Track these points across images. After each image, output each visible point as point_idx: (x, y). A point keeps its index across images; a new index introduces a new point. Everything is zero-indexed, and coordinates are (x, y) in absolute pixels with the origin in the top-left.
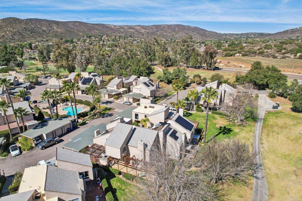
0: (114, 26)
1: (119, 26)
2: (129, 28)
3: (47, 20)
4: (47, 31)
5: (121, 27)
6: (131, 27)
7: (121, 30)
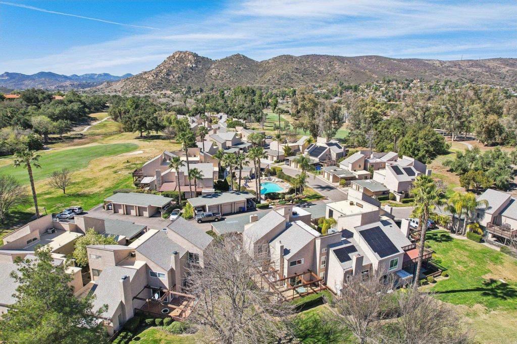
0: (440, 62)
1: (450, 62)
2: (472, 66)
3: (328, 56)
4: (325, 72)
5: (455, 64)
6: (476, 63)
7: (453, 69)
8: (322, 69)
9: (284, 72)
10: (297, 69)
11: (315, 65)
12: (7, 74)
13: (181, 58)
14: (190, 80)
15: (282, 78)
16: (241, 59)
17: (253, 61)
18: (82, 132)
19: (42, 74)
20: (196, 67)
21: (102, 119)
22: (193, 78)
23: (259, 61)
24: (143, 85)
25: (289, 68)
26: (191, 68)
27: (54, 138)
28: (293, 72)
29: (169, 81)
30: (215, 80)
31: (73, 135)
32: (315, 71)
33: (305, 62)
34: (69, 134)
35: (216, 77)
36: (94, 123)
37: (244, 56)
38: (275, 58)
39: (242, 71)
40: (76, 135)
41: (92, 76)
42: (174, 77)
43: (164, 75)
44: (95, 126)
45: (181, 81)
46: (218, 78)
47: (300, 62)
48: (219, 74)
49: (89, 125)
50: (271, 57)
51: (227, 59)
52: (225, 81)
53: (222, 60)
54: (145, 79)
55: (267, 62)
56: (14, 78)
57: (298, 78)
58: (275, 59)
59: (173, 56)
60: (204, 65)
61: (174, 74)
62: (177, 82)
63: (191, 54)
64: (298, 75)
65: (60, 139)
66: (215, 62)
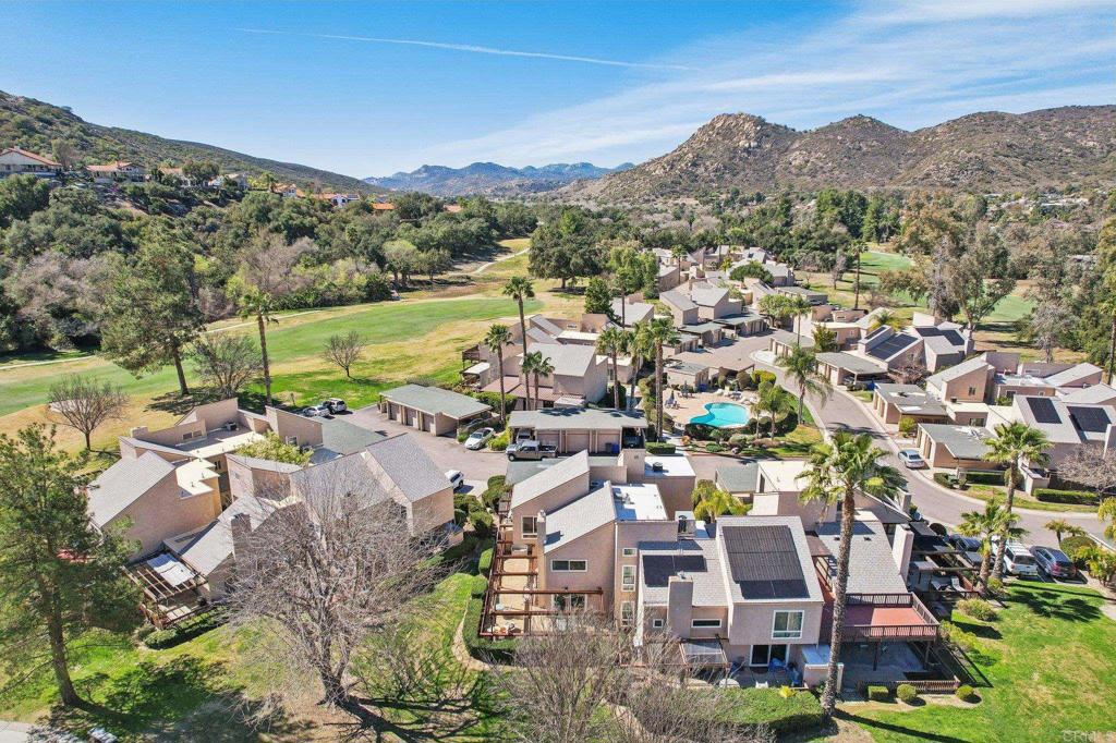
8: (1091, 144)
9: (972, 154)
10: (1010, 146)
11: (1069, 135)
12: (427, 168)
13: (729, 128)
14: (740, 176)
15: (961, 171)
16: (866, 127)
17: (896, 131)
18: (471, 274)
19: (477, 167)
20: (759, 147)
21: (519, 251)
22: (747, 171)
23: (912, 130)
24: (644, 186)
25: (986, 143)
26: (747, 150)
27: (420, 282)
28: (997, 154)
29: (695, 178)
30: (797, 175)
31: (454, 277)
32: (1068, 150)
33: (1038, 129)
34: (449, 275)
35: (800, 168)
36: (501, 258)
37: (872, 120)
38: (954, 121)
39: (864, 154)
40: (458, 277)
41: (558, 170)
42: (706, 169)
43: (687, 165)
44: (501, 263)
45: (720, 178)
46: (805, 170)
47: (1023, 130)
48: (807, 162)
49: (491, 260)
50: (944, 120)
51: (831, 128)
52: (820, 177)
53: (818, 131)
54: (649, 174)
55: (933, 132)
56: (434, 175)
57: (1010, 168)
58: (952, 126)
59: (712, 126)
60: (775, 143)
61: (708, 163)
62: (712, 181)
63: (750, 118)
64: (1011, 161)
65: (428, 283)
66: (801, 135)
